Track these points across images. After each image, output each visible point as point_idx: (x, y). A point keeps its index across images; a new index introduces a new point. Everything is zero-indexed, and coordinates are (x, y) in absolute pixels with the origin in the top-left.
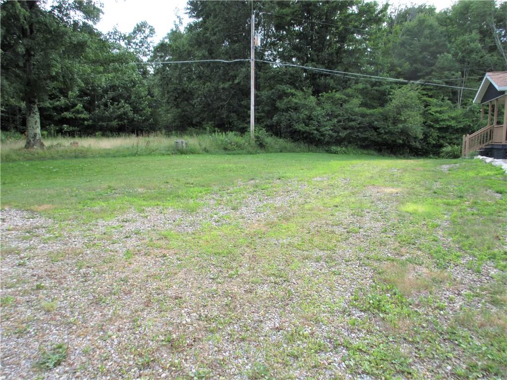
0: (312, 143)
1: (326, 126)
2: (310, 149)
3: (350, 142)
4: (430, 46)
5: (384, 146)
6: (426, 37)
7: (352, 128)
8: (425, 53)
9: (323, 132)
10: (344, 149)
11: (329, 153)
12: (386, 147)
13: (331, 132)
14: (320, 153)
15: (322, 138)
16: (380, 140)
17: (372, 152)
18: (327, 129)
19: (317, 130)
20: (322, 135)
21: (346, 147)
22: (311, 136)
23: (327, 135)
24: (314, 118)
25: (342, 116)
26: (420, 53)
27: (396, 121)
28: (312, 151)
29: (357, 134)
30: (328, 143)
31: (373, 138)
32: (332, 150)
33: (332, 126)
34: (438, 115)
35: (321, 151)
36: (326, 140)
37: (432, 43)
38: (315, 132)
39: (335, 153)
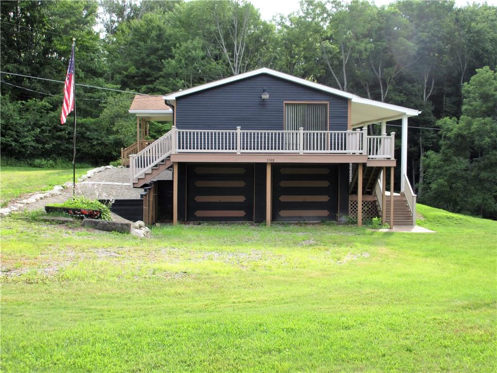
0: (11, 156)
1: (27, 136)
2: (9, 162)
3: (59, 155)
4: (157, 50)
5: (99, 158)
6: (153, 40)
7: (59, 138)
8: (152, 57)
9: (23, 143)
10: (51, 162)
11: (32, 167)
12: (102, 160)
13: (33, 144)
14: (21, 166)
15: (23, 150)
16: (94, 151)
17: (86, 165)
18: (29, 140)
19: (16, 141)
20: (24, 147)
21: (55, 160)
22: (10, 148)
23: (29, 147)
24: (13, 128)
25: (46, 126)
26: (148, 55)
27: (109, 132)
28: (11, 165)
29: (66, 146)
30: (33, 156)
31: (85, 150)
32: (36, 163)
33: (33, 136)
34: (160, 125)
35: (23, 165)
36: (28, 152)
37: (160, 46)
38: (13, 144)
39: (40, 167)
